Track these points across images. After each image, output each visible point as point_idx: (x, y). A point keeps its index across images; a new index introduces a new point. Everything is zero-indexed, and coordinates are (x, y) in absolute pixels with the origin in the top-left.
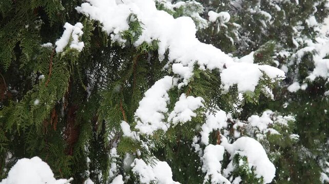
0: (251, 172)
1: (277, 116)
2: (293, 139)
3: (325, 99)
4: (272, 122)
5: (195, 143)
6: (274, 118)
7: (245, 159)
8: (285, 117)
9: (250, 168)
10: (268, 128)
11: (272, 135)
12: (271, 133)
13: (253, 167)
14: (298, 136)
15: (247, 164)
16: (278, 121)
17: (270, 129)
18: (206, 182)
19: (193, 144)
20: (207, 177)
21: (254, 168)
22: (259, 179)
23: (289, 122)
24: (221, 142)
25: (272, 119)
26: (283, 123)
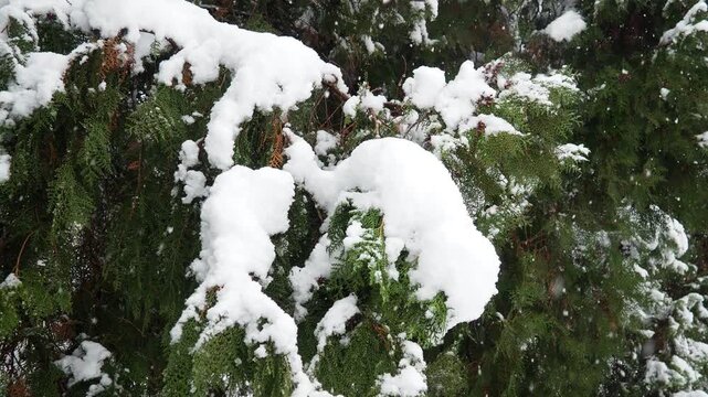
0: (394, 274)
1: (512, 72)
2: (569, 160)
3: (663, 55)
4: (491, 92)
5: (189, 169)
6: (501, 81)
7: (374, 220)
8: (541, 77)
9: (393, 256)
10: (475, 114)
11: (492, 137)
12: (488, 131)
13: (404, 253)
14: (586, 151)
15: (379, 241)
16: (515, 88)
17: (482, 117)
18: (191, 320)
19: (181, 173)
20: (197, 299)
21: (409, 259)
22: (427, 304)
23: (554, 93)
24: (286, 159)
25: (493, 85)
26: (533, 96)
